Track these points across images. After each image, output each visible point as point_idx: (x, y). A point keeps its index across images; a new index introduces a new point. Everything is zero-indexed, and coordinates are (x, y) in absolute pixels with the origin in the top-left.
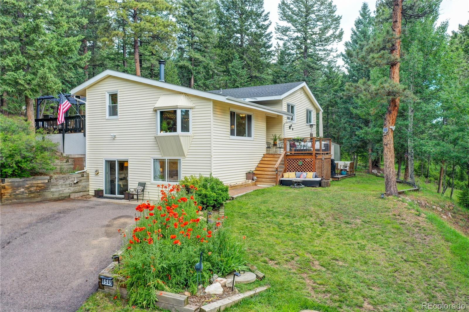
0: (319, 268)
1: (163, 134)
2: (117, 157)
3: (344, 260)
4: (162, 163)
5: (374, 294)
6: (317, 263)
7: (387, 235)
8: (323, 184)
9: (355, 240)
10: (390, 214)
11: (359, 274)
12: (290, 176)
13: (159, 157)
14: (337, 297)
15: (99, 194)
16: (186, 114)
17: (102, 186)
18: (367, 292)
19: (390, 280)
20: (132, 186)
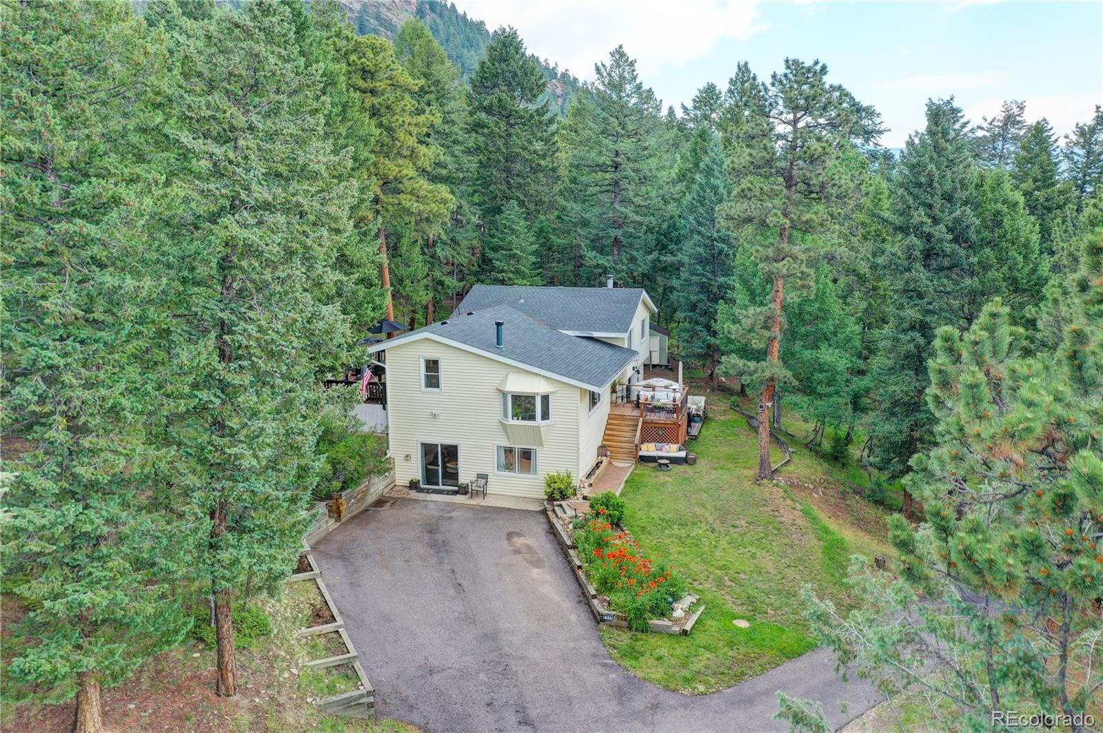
0: (730, 583)
1: (516, 422)
2: (441, 438)
3: (745, 573)
4: (509, 451)
5: (773, 601)
6: (726, 578)
7: (770, 538)
8: (689, 461)
9: (745, 548)
10: (769, 509)
11: (758, 584)
12: (649, 449)
13: (507, 444)
14: (750, 608)
15: (413, 485)
16: (545, 399)
17: (418, 474)
18: (768, 601)
19: (780, 587)
20: (465, 477)
